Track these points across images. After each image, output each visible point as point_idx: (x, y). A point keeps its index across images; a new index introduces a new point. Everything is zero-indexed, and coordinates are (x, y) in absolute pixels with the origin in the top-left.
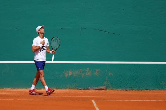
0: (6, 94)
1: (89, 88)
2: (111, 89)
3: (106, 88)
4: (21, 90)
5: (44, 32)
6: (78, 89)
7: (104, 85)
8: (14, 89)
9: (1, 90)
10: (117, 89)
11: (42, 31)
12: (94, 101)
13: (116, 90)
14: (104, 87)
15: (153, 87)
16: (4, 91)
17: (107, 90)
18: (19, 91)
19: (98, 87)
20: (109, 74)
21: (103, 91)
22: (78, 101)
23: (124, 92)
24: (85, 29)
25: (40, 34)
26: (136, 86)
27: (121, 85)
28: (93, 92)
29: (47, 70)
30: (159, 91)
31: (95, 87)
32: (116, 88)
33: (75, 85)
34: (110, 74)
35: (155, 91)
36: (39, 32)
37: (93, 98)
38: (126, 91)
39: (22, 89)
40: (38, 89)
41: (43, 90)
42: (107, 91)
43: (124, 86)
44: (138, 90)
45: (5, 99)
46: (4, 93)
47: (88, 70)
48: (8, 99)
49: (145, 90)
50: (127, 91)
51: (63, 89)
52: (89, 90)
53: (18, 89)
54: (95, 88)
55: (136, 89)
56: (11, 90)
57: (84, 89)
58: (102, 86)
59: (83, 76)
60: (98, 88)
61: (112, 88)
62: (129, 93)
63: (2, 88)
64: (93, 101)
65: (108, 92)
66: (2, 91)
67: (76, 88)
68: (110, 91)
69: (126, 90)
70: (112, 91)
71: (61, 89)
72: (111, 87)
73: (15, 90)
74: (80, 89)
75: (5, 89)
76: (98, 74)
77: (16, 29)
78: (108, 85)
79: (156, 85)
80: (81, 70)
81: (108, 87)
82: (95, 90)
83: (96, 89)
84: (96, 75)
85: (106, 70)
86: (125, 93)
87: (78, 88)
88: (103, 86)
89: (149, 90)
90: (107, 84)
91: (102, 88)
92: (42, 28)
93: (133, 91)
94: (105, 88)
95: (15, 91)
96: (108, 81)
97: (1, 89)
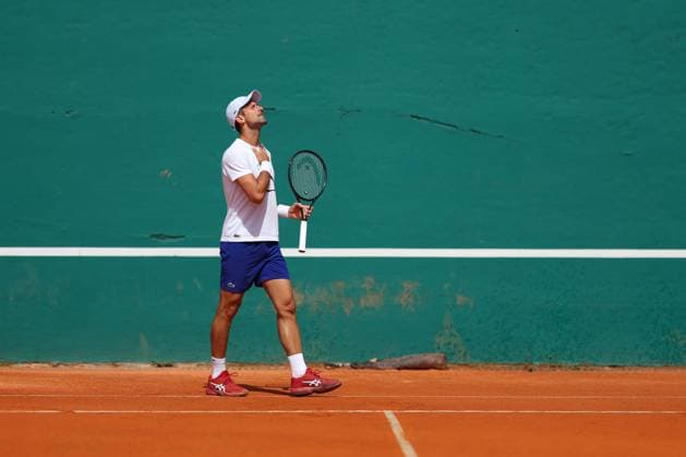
0: (24, 386)
1: (374, 360)
2: (466, 365)
3: (445, 358)
4: (89, 369)
5: (262, 119)
6: (326, 365)
7: (436, 346)
8: (58, 364)
9: (6, 369)
10: (492, 366)
11: (254, 114)
12: (396, 414)
13: (486, 369)
14: (437, 354)
15: (640, 357)
16: (16, 374)
17: (447, 369)
18: (80, 376)
19: (413, 355)
20: (455, 301)
21: (432, 371)
22: (329, 415)
23: (518, 378)
24: (359, 111)
25: (246, 127)
26: (568, 352)
27: (507, 347)
28: (391, 376)
29: (199, 286)
30: (663, 372)
31: (401, 355)
32: (487, 361)
33: (314, 348)
34: (460, 299)
35: (646, 371)
36: (239, 121)
37: (391, 405)
38: (527, 372)
39: (93, 367)
40: (159, 366)
41: (183, 369)
42: (451, 371)
43: (517, 353)
44: (577, 368)
45: (23, 408)
46: (15, 385)
47: (369, 287)
48: (34, 408)
49: (607, 368)
50: (531, 370)
51: (265, 364)
52: (372, 366)
53: (77, 367)
54: (398, 360)
55: (569, 363)
56: (49, 372)
57: (354, 366)
58: (428, 351)
59: (347, 310)
60: (411, 362)
61: (468, 362)
62: (543, 379)
63: (9, 363)
64: (389, 414)
65: (454, 375)
66: (7, 375)
67: (320, 360)
68: (462, 371)
69: (526, 368)
70: (468, 371)
71: (257, 364)
72: (465, 354)
73: (63, 370)
74: (338, 366)
75: (21, 365)
76: (411, 300)
77: (67, 113)
78: (452, 346)
79: (652, 345)
80: (340, 284)
81: (453, 354)
82: (399, 369)
83: (406, 363)
84: (404, 304)
85: (446, 286)
86: (525, 381)
87: (326, 359)
88: (434, 352)
89: (623, 367)
90: (449, 344)
91: (430, 358)
92: (253, 103)
93: (558, 370)
94: (440, 362)
95: (63, 372)
96: (454, 332)
97: (3, 364)
